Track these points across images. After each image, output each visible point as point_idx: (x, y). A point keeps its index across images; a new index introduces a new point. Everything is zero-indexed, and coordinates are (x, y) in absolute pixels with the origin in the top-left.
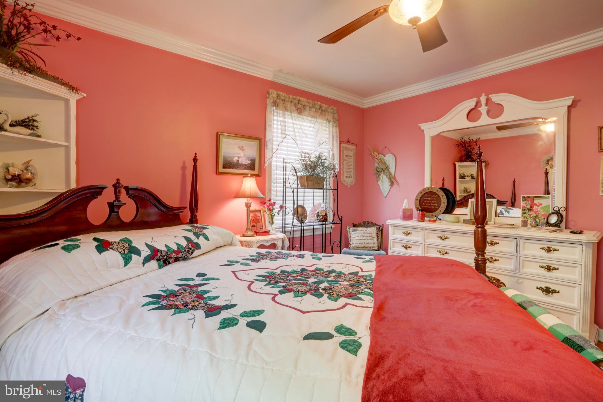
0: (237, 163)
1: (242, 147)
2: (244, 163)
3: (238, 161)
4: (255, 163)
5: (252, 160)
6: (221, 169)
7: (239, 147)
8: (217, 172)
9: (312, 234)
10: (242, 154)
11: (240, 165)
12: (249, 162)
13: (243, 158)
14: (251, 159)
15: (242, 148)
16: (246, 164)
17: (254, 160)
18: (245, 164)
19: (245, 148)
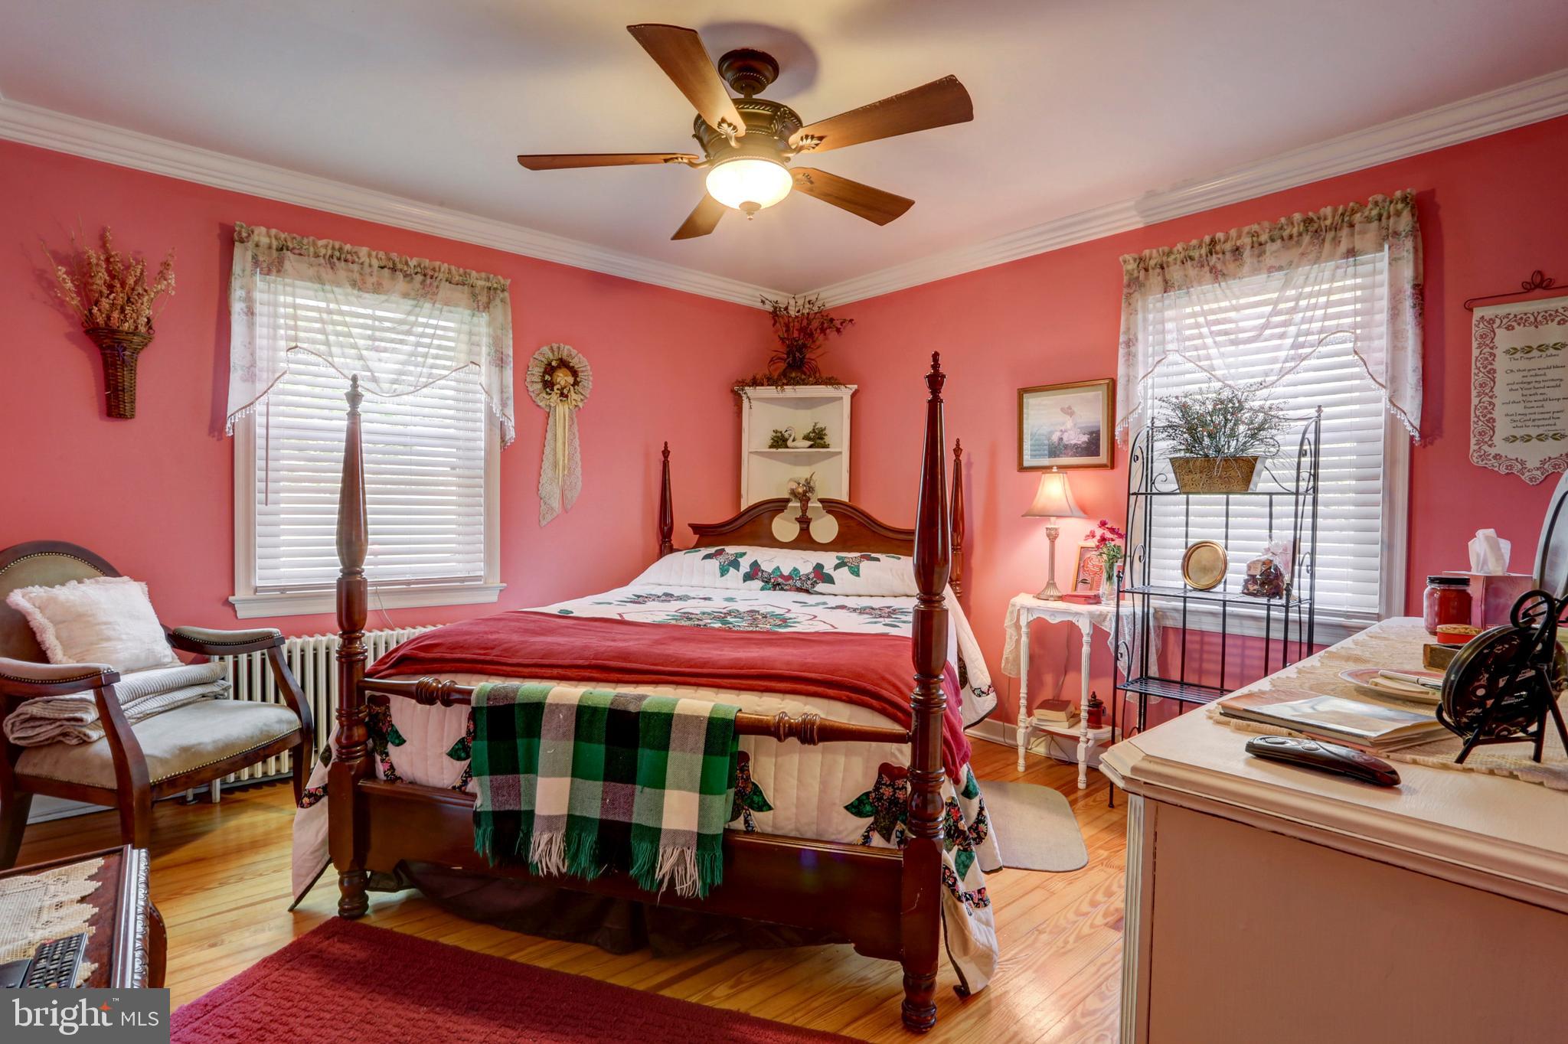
0: (1059, 444)
1: (1070, 408)
2: (1073, 442)
3: (1061, 439)
4: (1099, 440)
5: (1091, 433)
6: (1028, 461)
7: (1063, 410)
8: (1022, 468)
9: (1264, 634)
10: (1069, 424)
11: (1066, 447)
12: (1085, 438)
13: (1071, 432)
14: (1090, 430)
15: (1069, 411)
16: (1079, 442)
17: (1098, 433)
18: (1075, 445)
19: (1075, 409)
